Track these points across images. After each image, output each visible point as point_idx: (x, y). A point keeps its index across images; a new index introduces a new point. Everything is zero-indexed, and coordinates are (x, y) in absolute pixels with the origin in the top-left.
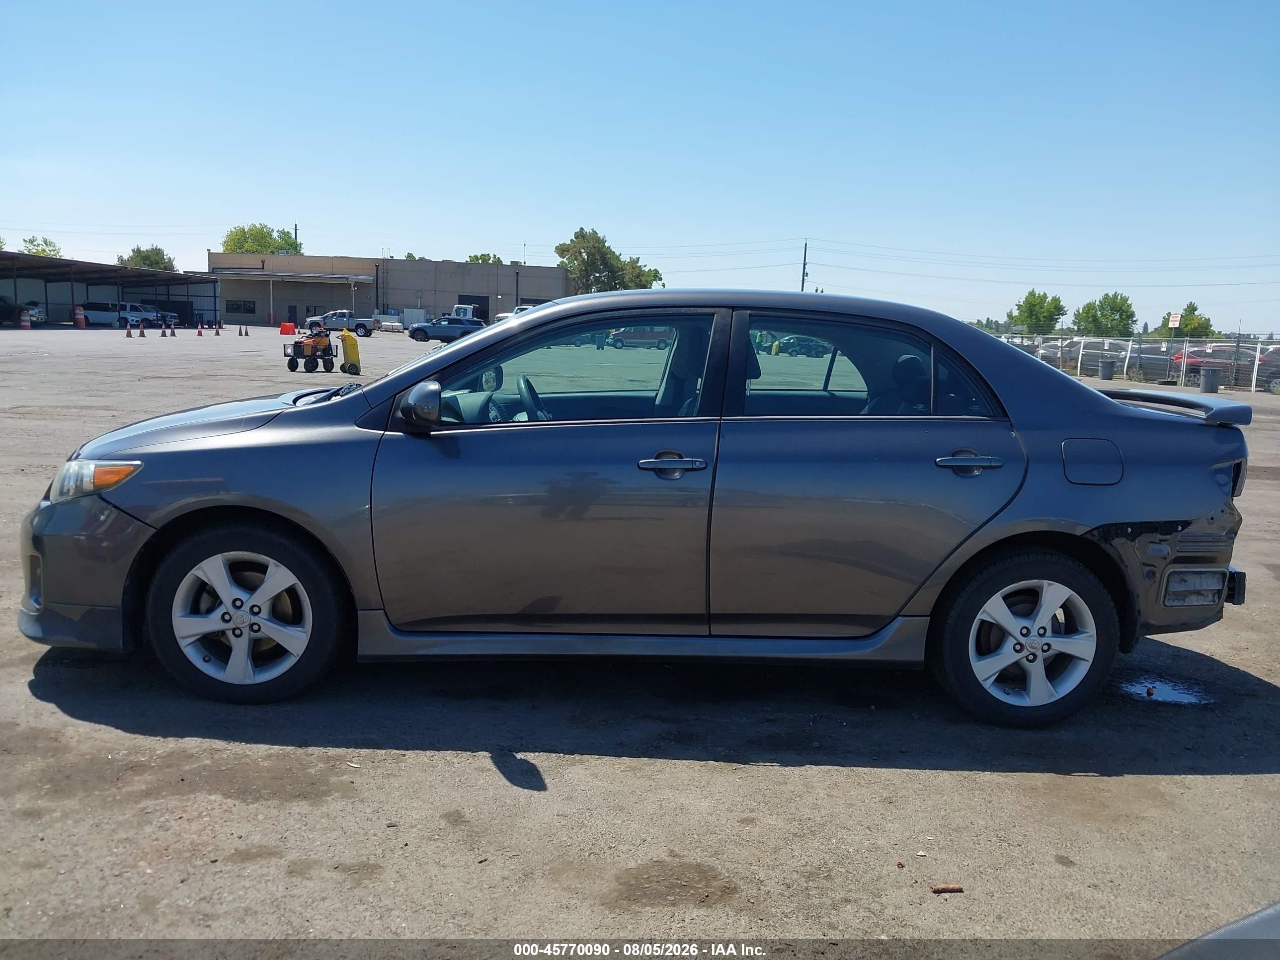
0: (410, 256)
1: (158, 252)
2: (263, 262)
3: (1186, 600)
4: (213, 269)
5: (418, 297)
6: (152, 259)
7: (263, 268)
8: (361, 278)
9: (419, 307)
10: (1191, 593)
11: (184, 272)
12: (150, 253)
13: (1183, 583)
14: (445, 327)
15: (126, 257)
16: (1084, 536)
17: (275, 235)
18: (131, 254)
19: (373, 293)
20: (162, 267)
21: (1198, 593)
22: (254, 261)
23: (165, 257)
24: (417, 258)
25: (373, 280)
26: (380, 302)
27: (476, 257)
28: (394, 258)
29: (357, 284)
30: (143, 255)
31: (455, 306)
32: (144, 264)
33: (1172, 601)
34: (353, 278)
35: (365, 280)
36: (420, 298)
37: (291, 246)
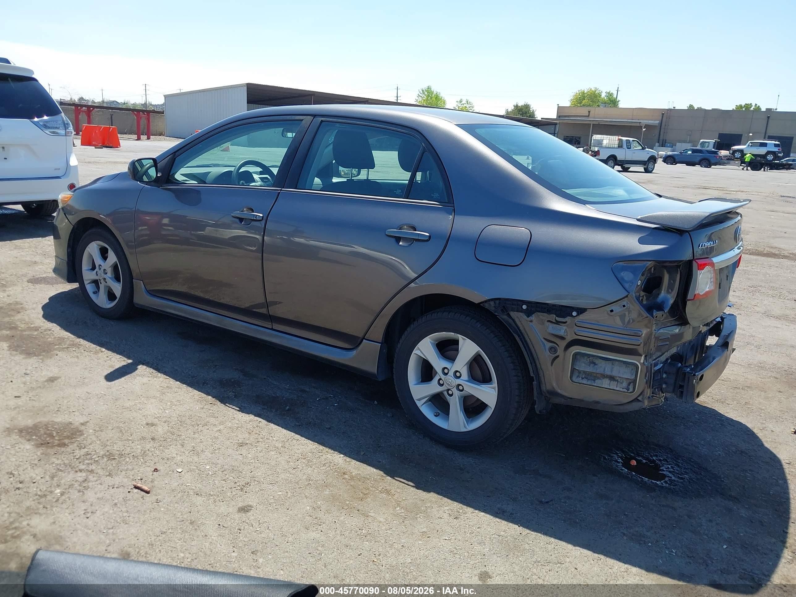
0: (691, 106)
1: (527, 107)
2: (589, 112)
3: (596, 381)
4: (559, 116)
5: (688, 135)
6: (523, 111)
7: (589, 116)
8: (650, 122)
9: (688, 141)
10: (604, 376)
11: (542, 119)
12: (523, 107)
13: (592, 365)
14: (690, 155)
15: (510, 110)
16: (481, 305)
17: (603, 95)
18: (513, 108)
19: (657, 132)
20: (528, 115)
21: (612, 378)
22: (583, 111)
23: (531, 109)
24: (696, 108)
25: (659, 123)
26: (661, 138)
27: (741, 106)
28: (676, 108)
29: (647, 126)
30: (519, 108)
31: (701, 140)
32: (519, 114)
33: (580, 378)
34: (644, 122)
35: (653, 123)
36: (690, 135)
37: (612, 102)
